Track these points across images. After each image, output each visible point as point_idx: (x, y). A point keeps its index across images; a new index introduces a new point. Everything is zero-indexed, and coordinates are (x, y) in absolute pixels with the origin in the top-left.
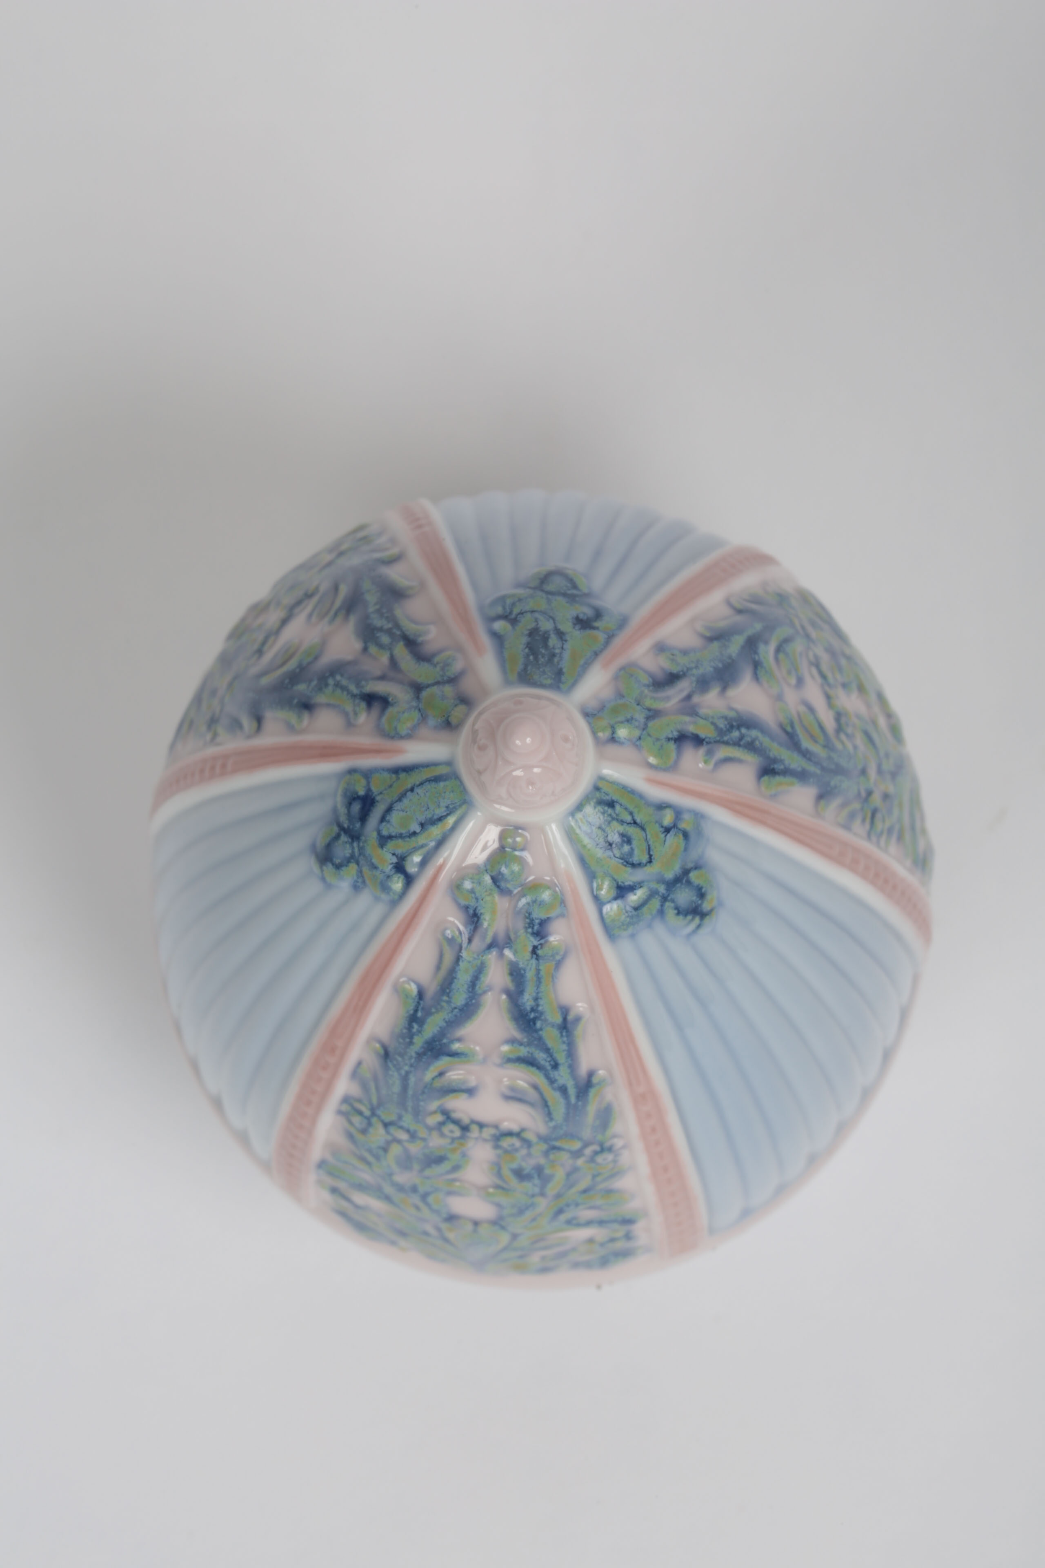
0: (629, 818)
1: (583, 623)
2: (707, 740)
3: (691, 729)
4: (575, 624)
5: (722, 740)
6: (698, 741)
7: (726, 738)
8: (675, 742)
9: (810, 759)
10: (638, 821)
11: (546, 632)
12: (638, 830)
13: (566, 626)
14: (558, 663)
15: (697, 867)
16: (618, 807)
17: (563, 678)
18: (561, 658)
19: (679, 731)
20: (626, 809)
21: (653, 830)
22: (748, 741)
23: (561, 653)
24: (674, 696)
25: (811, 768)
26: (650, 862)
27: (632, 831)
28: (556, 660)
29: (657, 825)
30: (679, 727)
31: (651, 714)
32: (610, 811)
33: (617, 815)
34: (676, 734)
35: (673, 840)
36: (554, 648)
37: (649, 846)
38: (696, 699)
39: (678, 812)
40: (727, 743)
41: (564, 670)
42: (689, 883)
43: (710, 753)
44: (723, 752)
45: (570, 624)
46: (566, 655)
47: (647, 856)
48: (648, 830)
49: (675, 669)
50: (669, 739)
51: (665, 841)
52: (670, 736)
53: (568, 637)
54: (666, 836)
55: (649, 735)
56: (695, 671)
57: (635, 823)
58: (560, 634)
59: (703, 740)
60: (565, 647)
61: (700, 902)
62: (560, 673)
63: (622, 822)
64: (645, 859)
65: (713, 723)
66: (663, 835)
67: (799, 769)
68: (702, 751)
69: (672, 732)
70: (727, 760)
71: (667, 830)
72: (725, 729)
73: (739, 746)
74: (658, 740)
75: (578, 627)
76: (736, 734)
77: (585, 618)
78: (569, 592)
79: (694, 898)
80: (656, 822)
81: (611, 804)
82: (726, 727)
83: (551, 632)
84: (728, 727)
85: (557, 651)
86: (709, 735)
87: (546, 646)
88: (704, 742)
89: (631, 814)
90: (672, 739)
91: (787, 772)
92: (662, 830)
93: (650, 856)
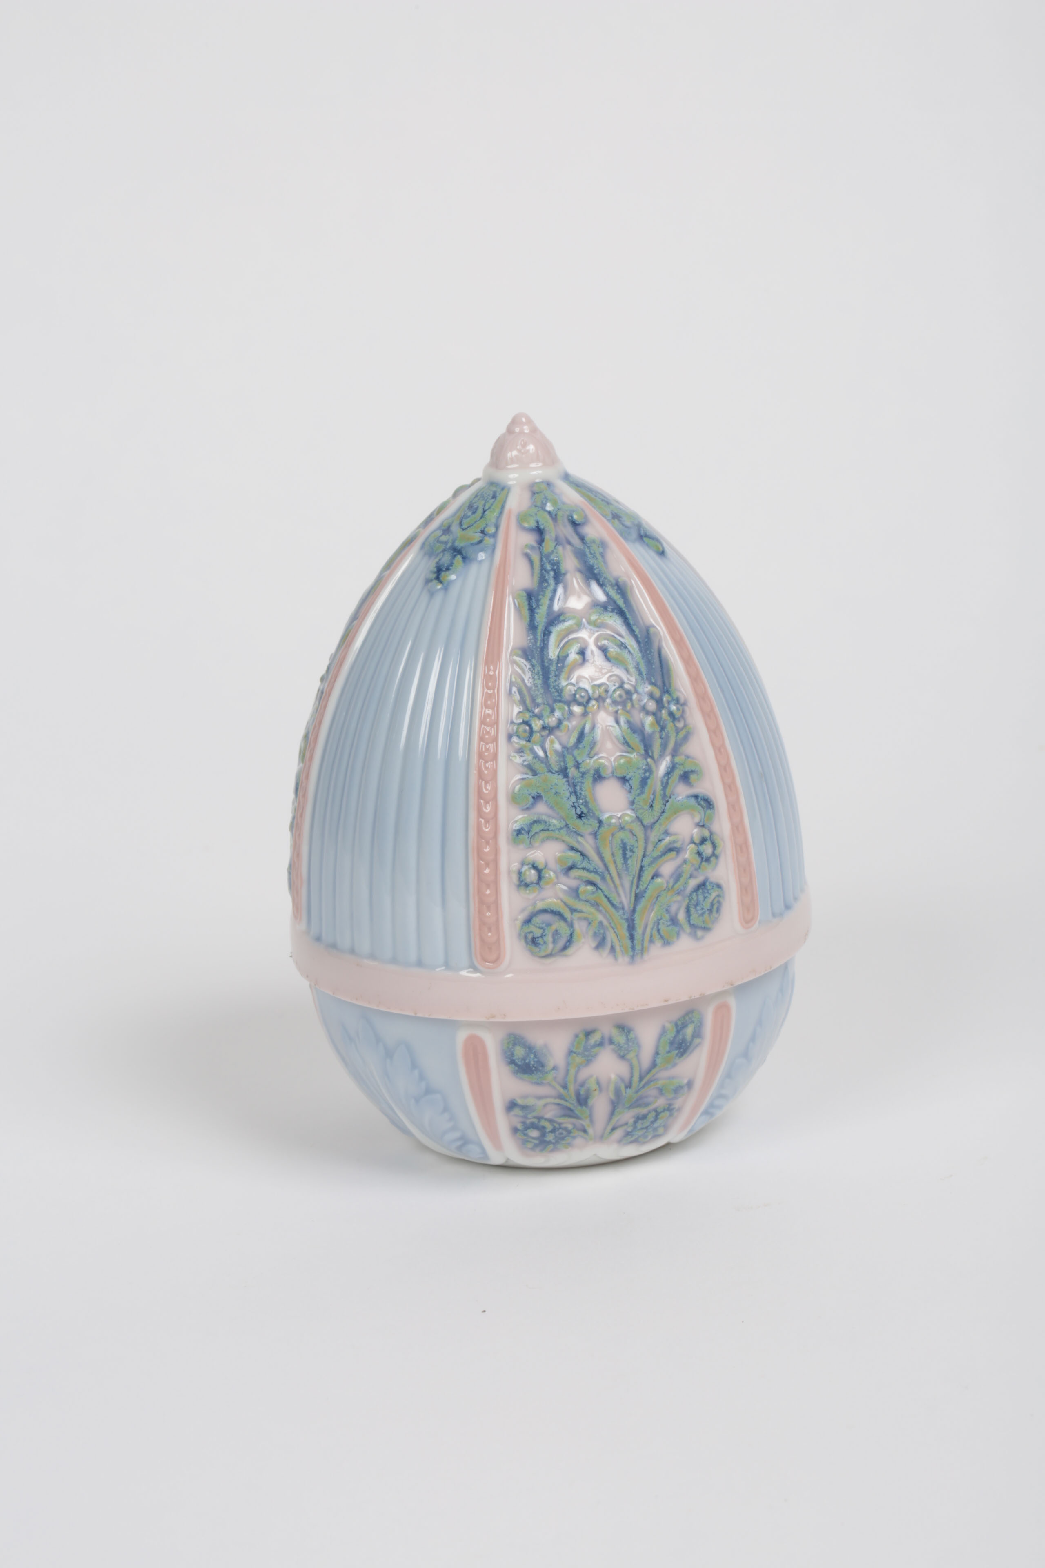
0: (486, 508)
2: (541, 548)
3: (547, 537)
5: (543, 557)
6: (541, 541)
7: (544, 559)
8: (536, 527)
9: (544, 634)
10: (486, 513)
12: (481, 515)
13: (614, 509)
15: (464, 558)
16: (493, 500)
19: (544, 529)
20: (492, 505)
21: (481, 524)
22: (545, 577)
24: (567, 531)
25: (539, 636)
26: (463, 530)
27: (480, 512)
29: (485, 525)
30: (547, 529)
31: (553, 515)
32: (490, 497)
33: (488, 502)
34: (542, 527)
35: (478, 536)
37: (472, 525)
38: (568, 547)
39: (494, 535)
40: (541, 560)
42: (455, 556)
43: (532, 548)
44: (536, 558)
47: (466, 527)
48: (482, 520)
49: (585, 539)
50: (538, 522)
51: (476, 533)
52: (540, 523)
54: (479, 532)
55: (538, 511)
56: (589, 552)
57: (484, 512)
59: (541, 546)
61: (444, 569)
63: (484, 505)
64: (464, 526)
65: (553, 552)
66: (479, 531)
67: (536, 624)
68: (534, 544)
69: (543, 524)
70: (531, 562)
71: (483, 532)
72: (550, 559)
73: (541, 570)
74: (536, 514)
76: (549, 567)
78: (642, 530)
79: (446, 565)
80: (487, 525)
81: (494, 497)
82: (551, 560)
84: (552, 561)
86: (544, 549)
88: (539, 546)
89: (489, 508)
90: (538, 524)
91: (532, 611)
92: (482, 530)
93: (466, 529)
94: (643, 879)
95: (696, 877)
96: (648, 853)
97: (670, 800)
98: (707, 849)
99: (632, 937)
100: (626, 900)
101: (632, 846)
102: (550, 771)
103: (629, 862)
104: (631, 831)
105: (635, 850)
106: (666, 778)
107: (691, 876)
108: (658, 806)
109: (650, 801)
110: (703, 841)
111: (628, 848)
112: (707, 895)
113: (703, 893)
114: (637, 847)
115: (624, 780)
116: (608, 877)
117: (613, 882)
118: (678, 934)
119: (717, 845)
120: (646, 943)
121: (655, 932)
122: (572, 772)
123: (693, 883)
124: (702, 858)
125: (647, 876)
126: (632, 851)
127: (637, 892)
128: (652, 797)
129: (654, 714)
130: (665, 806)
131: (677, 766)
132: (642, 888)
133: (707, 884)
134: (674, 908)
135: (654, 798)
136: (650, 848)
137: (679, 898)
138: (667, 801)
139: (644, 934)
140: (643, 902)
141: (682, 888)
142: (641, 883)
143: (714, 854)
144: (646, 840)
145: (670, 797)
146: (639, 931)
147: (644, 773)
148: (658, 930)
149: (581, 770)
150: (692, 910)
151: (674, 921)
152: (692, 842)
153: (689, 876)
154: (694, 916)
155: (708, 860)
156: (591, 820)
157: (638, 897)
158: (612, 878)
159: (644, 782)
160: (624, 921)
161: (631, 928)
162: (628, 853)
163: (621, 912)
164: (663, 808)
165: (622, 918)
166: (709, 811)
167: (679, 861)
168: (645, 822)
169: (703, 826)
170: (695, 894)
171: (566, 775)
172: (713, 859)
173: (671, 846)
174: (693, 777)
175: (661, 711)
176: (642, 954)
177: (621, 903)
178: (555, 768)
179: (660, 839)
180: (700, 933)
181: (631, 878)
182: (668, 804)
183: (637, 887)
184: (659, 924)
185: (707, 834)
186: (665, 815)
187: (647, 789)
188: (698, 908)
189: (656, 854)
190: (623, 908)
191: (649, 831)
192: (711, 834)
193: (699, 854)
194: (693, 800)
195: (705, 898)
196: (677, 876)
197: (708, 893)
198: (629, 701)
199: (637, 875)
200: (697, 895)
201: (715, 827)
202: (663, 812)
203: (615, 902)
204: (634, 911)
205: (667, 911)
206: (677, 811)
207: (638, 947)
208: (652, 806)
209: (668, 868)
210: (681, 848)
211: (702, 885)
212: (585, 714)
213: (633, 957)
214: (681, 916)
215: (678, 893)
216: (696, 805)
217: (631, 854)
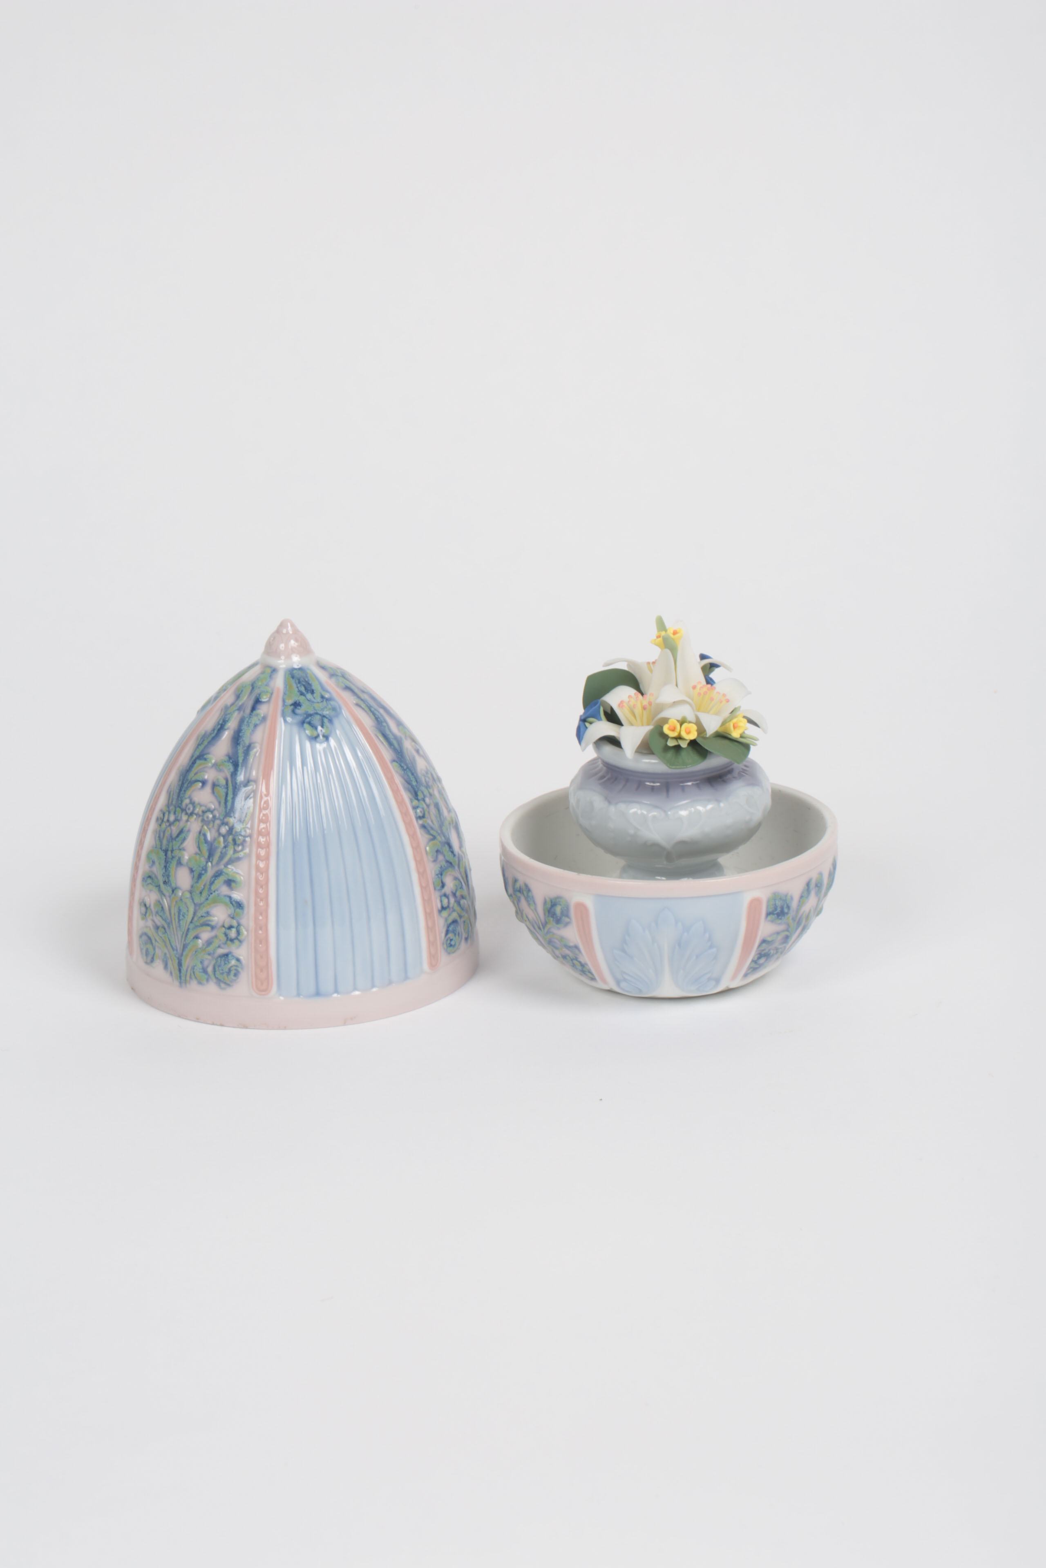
1: (296, 705)
4: (299, 702)
11: (307, 692)
13: (302, 699)
14: (296, 681)
17: (290, 676)
18: (296, 683)
23: (297, 685)
28: (297, 681)
36: (301, 686)
41: (292, 679)
45: (301, 701)
46: (294, 686)
49: (255, 712)
53: (299, 694)
56: (247, 719)
58: (302, 694)
60: (297, 689)
62: (293, 677)
75: (298, 702)
77: (297, 707)
78: (310, 718)
83: (305, 693)
85: (299, 685)
87: (304, 686)
94: (188, 936)
95: (222, 948)
96: (193, 921)
97: (214, 894)
98: (233, 933)
99: (180, 971)
100: (179, 946)
101: (184, 913)
102: (161, 849)
103: (181, 922)
104: (186, 903)
105: (185, 916)
106: (214, 878)
107: (219, 947)
108: (205, 894)
109: (201, 889)
110: (230, 927)
111: (181, 913)
112: (226, 962)
113: (225, 960)
114: (187, 915)
115: (192, 871)
116: (171, 927)
117: (174, 931)
118: (207, 980)
119: (241, 933)
120: (188, 978)
121: (192, 974)
122: (169, 853)
123: (221, 951)
124: (227, 938)
125: (191, 935)
126: (183, 916)
127: (185, 943)
128: (203, 887)
129: (224, 836)
130: (209, 896)
131: (224, 874)
132: (187, 942)
133: (230, 956)
134: (206, 963)
135: (204, 888)
136: (196, 919)
137: (209, 957)
138: (212, 894)
139: (187, 971)
140: (187, 950)
141: (212, 952)
142: (187, 938)
143: (237, 938)
144: (195, 914)
145: (214, 892)
146: (184, 968)
147: (202, 870)
148: (194, 972)
149: (173, 854)
150: (217, 969)
151: (205, 971)
152: (223, 926)
153: (217, 946)
154: (217, 973)
155: (232, 940)
156: (169, 888)
157: (185, 947)
158: (173, 928)
159: (200, 876)
160: (176, 958)
161: (180, 964)
162: (181, 917)
163: (175, 952)
164: (208, 896)
165: (175, 956)
166: (238, 910)
167: (213, 934)
168: (196, 901)
169: (233, 918)
170: (219, 959)
171: (166, 855)
172: (236, 941)
173: (207, 923)
174: (233, 884)
175: (229, 836)
176: (186, 983)
177: (176, 946)
178: (164, 848)
179: (203, 915)
180: (223, 985)
181: (182, 933)
182: (211, 896)
183: (185, 940)
184: (194, 969)
185: (235, 923)
186: (208, 902)
187: (200, 881)
188: (220, 968)
189: (198, 924)
190: (177, 950)
191: (197, 908)
192: (239, 925)
193: (226, 935)
194: (228, 899)
195: (225, 964)
196: (209, 943)
197: (228, 961)
198: (212, 822)
199: (185, 933)
200: (221, 960)
201: (243, 921)
202: (207, 899)
203: (173, 944)
204: (182, 955)
205: (202, 962)
206: (216, 901)
207: (183, 978)
208: (201, 893)
209: (206, 935)
210: (216, 927)
211: (226, 956)
212: (187, 821)
213: (180, 983)
214: (210, 970)
215: (209, 954)
216: (229, 903)
217: (183, 917)
